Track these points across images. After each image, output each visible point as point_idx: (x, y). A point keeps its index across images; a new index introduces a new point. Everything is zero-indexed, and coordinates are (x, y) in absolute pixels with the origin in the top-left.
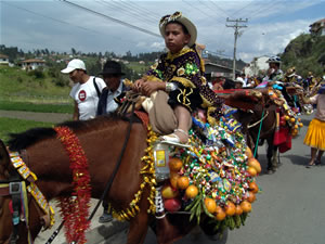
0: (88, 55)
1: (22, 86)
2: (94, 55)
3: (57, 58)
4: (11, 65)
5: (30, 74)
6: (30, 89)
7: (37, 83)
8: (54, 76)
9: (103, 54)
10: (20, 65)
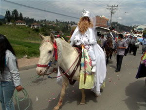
0: (63, 23)
1: (30, 35)
2: (66, 22)
3: (50, 23)
4: (27, 26)
5: (34, 30)
6: (33, 36)
7: (36, 34)
8: (44, 31)
9: (70, 22)
10: (30, 26)
